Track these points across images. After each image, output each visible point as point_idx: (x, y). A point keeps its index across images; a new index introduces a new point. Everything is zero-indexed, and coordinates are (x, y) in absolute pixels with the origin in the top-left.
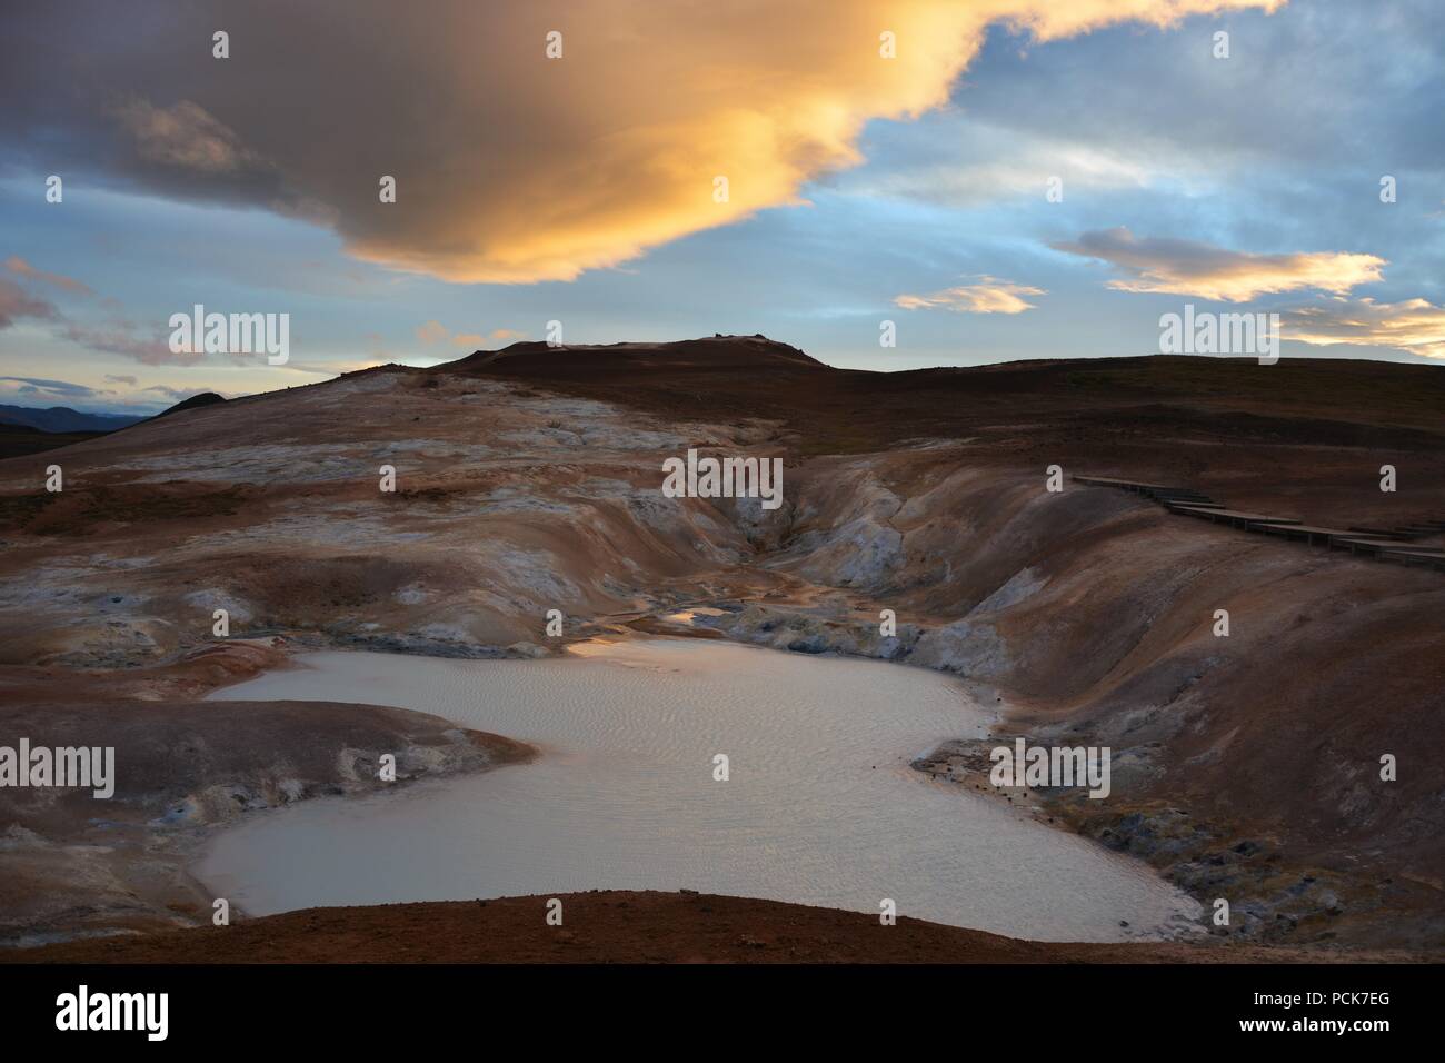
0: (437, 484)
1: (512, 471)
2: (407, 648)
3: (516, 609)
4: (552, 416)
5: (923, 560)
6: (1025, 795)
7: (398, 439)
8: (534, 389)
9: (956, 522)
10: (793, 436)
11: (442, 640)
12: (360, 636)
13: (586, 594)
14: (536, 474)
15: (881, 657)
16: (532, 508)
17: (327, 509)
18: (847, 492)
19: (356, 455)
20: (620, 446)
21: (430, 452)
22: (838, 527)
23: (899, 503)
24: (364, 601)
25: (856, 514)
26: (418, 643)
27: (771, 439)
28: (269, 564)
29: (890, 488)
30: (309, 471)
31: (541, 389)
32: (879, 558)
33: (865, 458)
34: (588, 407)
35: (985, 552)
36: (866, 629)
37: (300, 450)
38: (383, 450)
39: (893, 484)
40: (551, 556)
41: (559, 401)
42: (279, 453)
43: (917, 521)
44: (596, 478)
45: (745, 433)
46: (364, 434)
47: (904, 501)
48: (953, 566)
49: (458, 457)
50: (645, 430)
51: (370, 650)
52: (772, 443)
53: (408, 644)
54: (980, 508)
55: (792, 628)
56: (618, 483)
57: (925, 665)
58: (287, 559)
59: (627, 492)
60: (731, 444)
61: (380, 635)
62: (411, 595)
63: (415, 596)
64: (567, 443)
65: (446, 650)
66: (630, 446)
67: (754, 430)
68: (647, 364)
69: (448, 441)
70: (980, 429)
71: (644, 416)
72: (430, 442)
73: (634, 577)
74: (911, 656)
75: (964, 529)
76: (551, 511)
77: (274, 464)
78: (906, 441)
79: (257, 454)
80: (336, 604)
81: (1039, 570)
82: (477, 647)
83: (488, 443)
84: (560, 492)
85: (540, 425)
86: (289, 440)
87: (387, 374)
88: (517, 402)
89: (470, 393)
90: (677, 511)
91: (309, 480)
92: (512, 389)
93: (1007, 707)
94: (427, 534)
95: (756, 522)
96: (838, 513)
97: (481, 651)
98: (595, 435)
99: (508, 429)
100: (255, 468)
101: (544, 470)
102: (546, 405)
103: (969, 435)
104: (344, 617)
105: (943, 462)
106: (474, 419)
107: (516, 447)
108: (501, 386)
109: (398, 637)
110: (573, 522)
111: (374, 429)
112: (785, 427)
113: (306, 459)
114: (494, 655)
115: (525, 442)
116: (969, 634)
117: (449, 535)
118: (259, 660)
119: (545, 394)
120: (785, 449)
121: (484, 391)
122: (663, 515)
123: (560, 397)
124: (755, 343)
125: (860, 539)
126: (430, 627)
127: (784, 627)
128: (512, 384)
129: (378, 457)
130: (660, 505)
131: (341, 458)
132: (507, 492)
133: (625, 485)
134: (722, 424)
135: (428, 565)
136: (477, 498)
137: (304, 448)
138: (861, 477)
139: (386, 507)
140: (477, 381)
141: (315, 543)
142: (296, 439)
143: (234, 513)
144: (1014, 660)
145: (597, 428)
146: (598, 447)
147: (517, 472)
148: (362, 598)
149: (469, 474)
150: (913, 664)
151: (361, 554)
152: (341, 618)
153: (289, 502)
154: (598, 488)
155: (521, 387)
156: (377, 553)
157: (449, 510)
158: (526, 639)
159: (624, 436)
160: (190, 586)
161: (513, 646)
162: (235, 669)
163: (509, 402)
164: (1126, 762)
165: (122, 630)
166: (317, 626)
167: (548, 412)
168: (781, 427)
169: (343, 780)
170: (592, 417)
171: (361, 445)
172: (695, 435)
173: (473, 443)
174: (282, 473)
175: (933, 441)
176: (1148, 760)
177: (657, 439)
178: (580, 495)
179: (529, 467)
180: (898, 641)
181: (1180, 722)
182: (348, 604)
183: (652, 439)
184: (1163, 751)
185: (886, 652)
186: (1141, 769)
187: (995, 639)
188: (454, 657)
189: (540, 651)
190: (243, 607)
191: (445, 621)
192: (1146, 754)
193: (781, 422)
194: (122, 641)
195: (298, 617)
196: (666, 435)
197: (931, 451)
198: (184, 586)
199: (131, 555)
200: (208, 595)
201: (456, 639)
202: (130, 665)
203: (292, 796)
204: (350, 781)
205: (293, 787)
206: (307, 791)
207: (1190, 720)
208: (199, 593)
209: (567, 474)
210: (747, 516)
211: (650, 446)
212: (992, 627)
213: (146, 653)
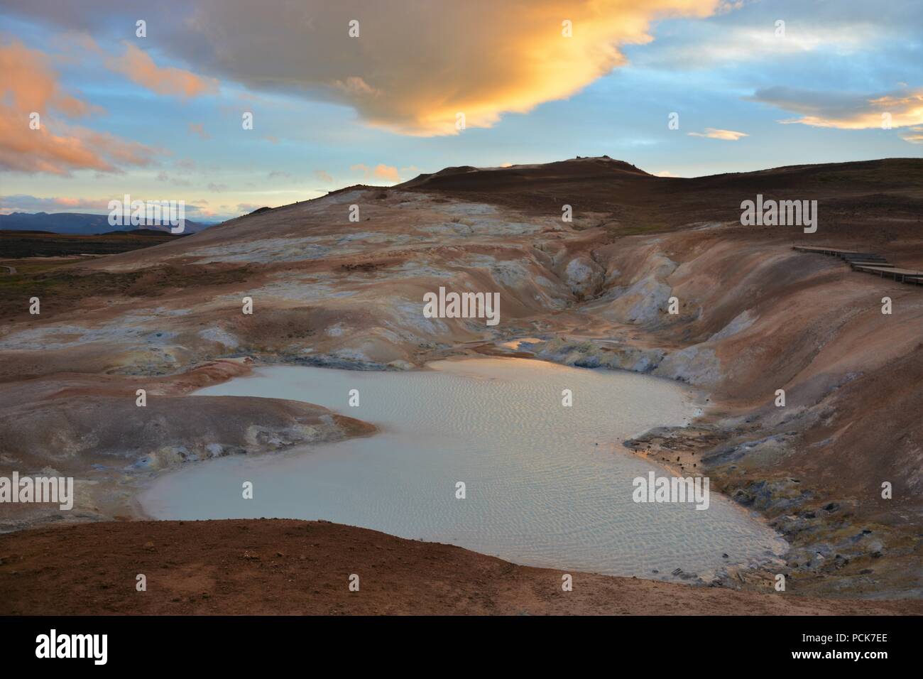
0: (369, 260)
1: (418, 251)
2: (326, 364)
3: (402, 339)
4: (455, 215)
5: (685, 305)
7: (354, 233)
8: (447, 197)
9: (709, 279)
10: (613, 224)
11: (348, 359)
12: (299, 356)
13: (452, 329)
14: (433, 253)
15: (636, 371)
16: (427, 275)
17: (300, 277)
18: (640, 261)
19: (326, 243)
20: (495, 233)
21: (372, 240)
23: (674, 267)
24: (307, 335)
25: (645, 274)
26: (334, 361)
27: (599, 226)
29: (670, 257)
30: (296, 254)
31: (451, 197)
32: (655, 304)
33: (656, 237)
34: (481, 208)
35: (727, 298)
36: (629, 352)
37: (294, 241)
38: (343, 239)
39: (672, 254)
41: (462, 205)
42: (279, 243)
43: (684, 279)
44: (473, 254)
45: (581, 222)
46: (334, 230)
47: (678, 266)
48: (705, 309)
49: (389, 243)
50: (513, 222)
51: (303, 365)
53: (327, 361)
54: (726, 270)
55: (580, 351)
56: (487, 257)
57: (666, 377)
58: (264, 309)
59: (492, 263)
60: (571, 229)
61: (312, 356)
62: (335, 331)
63: (338, 331)
64: (461, 232)
65: (350, 365)
66: (502, 233)
67: (588, 220)
68: (527, 178)
69: (385, 232)
71: (515, 213)
72: (373, 234)
74: (656, 370)
75: (714, 285)
76: (438, 276)
77: (277, 250)
78: (690, 225)
79: (267, 244)
80: (290, 336)
81: (753, 311)
82: (369, 364)
83: (411, 234)
84: (447, 264)
85: (446, 221)
86: (289, 235)
87: (355, 191)
88: (434, 206)
89: (406, 202)
90: (524, 275)
91: (294, 259)
92: (433, 198)
93: (711, 405)
94: (354, 292)
95: (580, 281)
96: (634, 274)
97: (371, 366)
98: (480, 226)
99: (423, 224)
100: (264, 253)
101: (439, 250)
102: (453, 208)
103: (734, 219)
104: (293, 345)
105: (708, 239)
106: (404, 218)
107: (427, 235)
108: (426, 196)
109: (323, 357)
110: (450, 283)
111: (339, 227)
112: (610, 217)
113: (295, 247)
114: (379, 369)
115: (433, 232)
116: (696, 356)
117: (367, 293)
118: (233, 371)
119: (453, 201)
120: (606, 232)
121: (415, 200)
122: (512, 278)
123: (462, 202)
124: (602, 161)
125: (644, 292)
126: (343, 351)
127: (575, 351)
128: (433, 194)
129: (340, 244)
130: (513, 271)
131: (317, 245)
132: (411, 264)
133: (491, 258)
135: (349, 312)
136: (392, 269)
137: (295, 240)
138: (651, 250)
139: (336, 275)
140: (411, 193)
141: (285, 299)
142: (293, 234)
143: (245, 281)
144: (724, 374)
145: (482, 222)
146: (481, 234)
147: (421, 251)
148: (306, 333)
149: (390, 253)
150: (657, 376)
151: (310, 305)
152: (292, 345)
153: (279, 274)
154: (474, 261)
155: (439, 196)
156: (322, 305)
157: (374, 277)
158: (403, 358)
159: (499, 226)
160: (203, 326)
161: (392, 363)
162: (216, 376)
163: (429, 206)
164: (768, 445)
165: (157, 353)
166: (276, 350)
167: (453, 212)
168: (607, 217)
169: (248, 444)
170: (483, 214)
171: (331, 236)
172: (547, 224)
173: (400, 233)
174: (279, 256)
175: (709, 223)
176: (784, 444)
177: (521, 228)
178: (460, 266)
179: (430, 248)
180: (649, 360)
181: (817, 418)
182: (298, 337)
183: (517, 228)
184: (797, 437)
185: (640, 367)
186: (778, 450)
187: (713, 358)
188: (353, 369)
189: (407, 366)
190: (233, 339)
191: (352, 347)
192: (784, 439)
193: (608, 214)
194: (157, 359)
195: (266, 345)
196: (527, 225)
197: (705, 231)
198: (200, 326)
199: (179, 307)
200: (212, 332)
201: (357, 358)
202: (158, 373)
203: (215, 454)
204: (252, 445)
205: (216, 448)
206: (225, 451)
207: (824, 416)
208: (207, 331)
209: (454, 252)
210: (573, 277)
211: (515, 232)
212: (712, 351)
213: (169, 366)
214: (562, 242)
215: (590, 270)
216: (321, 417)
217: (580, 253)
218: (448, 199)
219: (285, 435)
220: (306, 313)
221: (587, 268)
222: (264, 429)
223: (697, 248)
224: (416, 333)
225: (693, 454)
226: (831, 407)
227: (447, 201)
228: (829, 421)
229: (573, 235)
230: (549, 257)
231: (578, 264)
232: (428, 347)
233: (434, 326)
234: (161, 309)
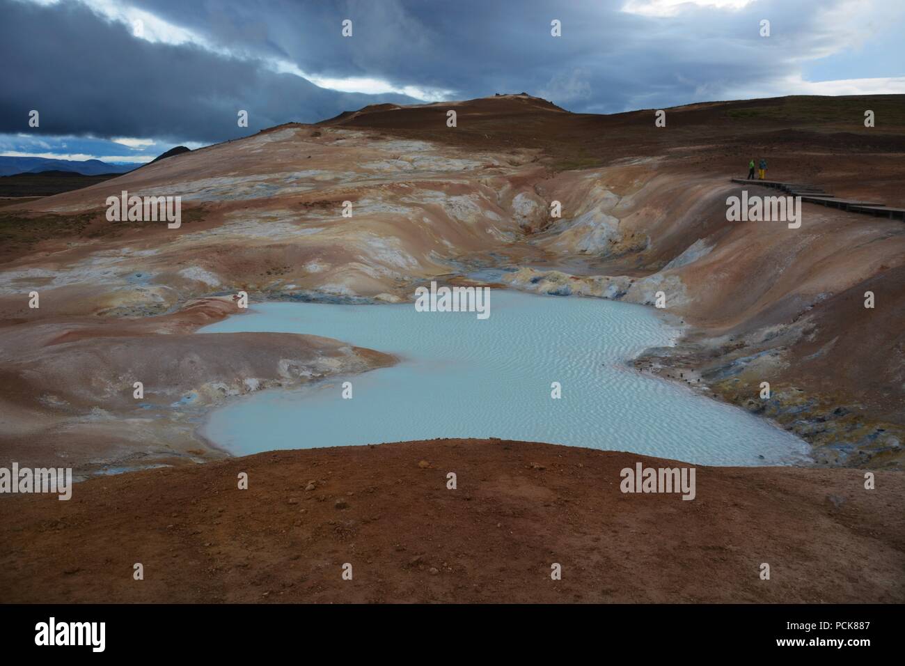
0: (325, 197)
1: (370, 188)
2: (314, 299)
3: (378, 273)
4: (394, 151)
5: (633, 236)
6: (699, 380)
7: (298, 169)
8: (382, 134)
9: (654, 211)
10: (549, 159)
11: (334, 294)
12: (285, 293)
13: (421, 262)
14: (386, 189)
15: (607, 297)
16: (384, 211)
17: (259, 215)
18: (584, 194)
19: (273, 181)
20: (438, 169)
21: (319, 178)
22: (578, 217)
23: (617, 200)
24: (286, 271)
25: (589, 208)
26: (319, 296)
27: (533, 162)
28: (227, 251)
29: (611, 190)
30: (246, 193)
31: (385, 135)
32: (604, 236)
33: (594, 172)
34: (417, 144)
35: (673, 229)
36: (597, 280)
37: (239, 180)
38: (290, 177)
39: (613, 187)
40: (398, 241)
41: (398, 142)
42: (226, 182)
43: (630, 211)
44: (423, 190)
45: (516, 158)
46: (279, 168)
47: (620, 198)
48: (653, 239)
49: (336, 180)
50: (452, 158)
51: (291, 301)
52: (536, 163)
53: (314, 297)
54: (671, 202)
55: (550, 280)
56: (437, 193)
57: (635, 302)
58: (237, 247)
59: (442, 198)
60: (508, 165)
61: (297, 292)
62: (314, 267)
63: (316, 267)
64: (404, 168)
65: (336, 300)
66: (444, 169)
67: (522, 156)
69: (329, 170)
70: (670, 150)
71: (452, 149)
72: (319, 171)
73: (450, 252)
74: (625, 296)
75: (660, 216)
76: (395, 212)
77: (224, 189)
78: (621, 159)
79: (213, 183)
80: (269, 273)
81: (709, 240)
82: (356, 298)
83: (355, 171)
84: (401, 200)
85: (386, 158)
86: (232, 174)
87: (289, 129)
88: (372, 144)
89: (341, 138)
90: (476, 210)
91: (248, 198)
92: (368, 135)
93: (687, 326)
94: (320, 229)
95: (525, 214)
96: (578, 207)
97: (358, 300)
98: (422, 163)
99: (365, 161)
100: (212, 192)
101: (392, 187)
102: (389, 144)
103: (663, 154)
104: (274, 281)
105: (646, 172)
106: (345, 155)
107: (371, 172)
108: (360, 134)
109: (308, 292)
110: (410, 219)
111: (282, 165)
112: (543, 153)
113: (243, 186)
114: (367, 303)
115: (378, 169)
116: (662, 282)
117: (334, 229)
118: (226, 308)
119: (389, 138)
120: (543, 167)
121: (350, 137)
122: (467, 212)
123: (398, 139)
124: (520, 98)
125: (592, 224)
126: (326, 286)
127: (545, 281)
128: (367, 132)
129: (288, 182)
130: (464, 206)
131: (265, 184)
132: (367, 201)
133: (441, 194)
134: (501, 153)
135: (323, 248)
137: (242, 178)
138: (592, 184)
139: (294, 213)
140: (345, 131)
141: (253, 236)
142: (237, 173)
143: (203, 220)
144: (692, 297)
145: (422, 159)
146: (424, 171)
147: (374, 188)
148: (284, 270)
149: (344, 190)
150: (627, 301)
151: (282, 243)
153: (236, 213)
154: (425, 197)
155: (373, 134)
156: (291, 242)
157: (333, 214)
158: (386, 292)
159: (440, 163)
160: (182, 266)
161: (379, 296)
162: (213, 314)
163: (365, 144)
164: (764, 359)
165: (143, 293)
166: (258, 288)
167: (391, 149)
168: (540, 153)
169: (282, 377)
170: (419, 151)
171: (277, 175)
172: (486, 161)
173: (345, 171)
174: (230, 194)
175: (639, 158)
176: (778, 358)
177: (462, 164)
178: (414, 202)
179: (382, 185)
180: (617, 287)
181: (800, 335)
182: (276, 274)
183: (458, 164)
184: (788, 352)
185: (609, 294)
186: (774, 363)
187: (679, 284)
188: (342, 304)
189: (394, 299)
190: (213, 277)
191: (336, 282)
192: (777, 354)
193: (539, 150)
194: (145, 300)
195: (247, 282)
196: (466, 161)
197: (638, 165)
198: (178, 266)
199: (144, 248)
200: (193, 271)
201: (343, 292)
202: (151, 313)
203: (253, 388)
204: (286, 378)
205: (252, 382)
206: (261, 385)
207: (806, 333)
208: (187, 270)
209: (405, 188)
210: (519, 211)
211: (456, 169)
212: (677, 277)
213: (159, 306)
214: (504, 177)
215: (536, 205)
216: (339, 350)
217: (524, 187)
218: (382, 136)
219: (313, 368)
220: (281, 250)
221: (532, 202)
222: (293, 362)
223: (636, 182)
224: (389, 267)
225: (692, 370)
226: (811, 324)
227: (382, 139)
228: (812, 336)
229: (513, 170)
230: (496, 192)
231: (523, 198)
232: (404, 281)
233: (404, 260)
234: (126, 250)
